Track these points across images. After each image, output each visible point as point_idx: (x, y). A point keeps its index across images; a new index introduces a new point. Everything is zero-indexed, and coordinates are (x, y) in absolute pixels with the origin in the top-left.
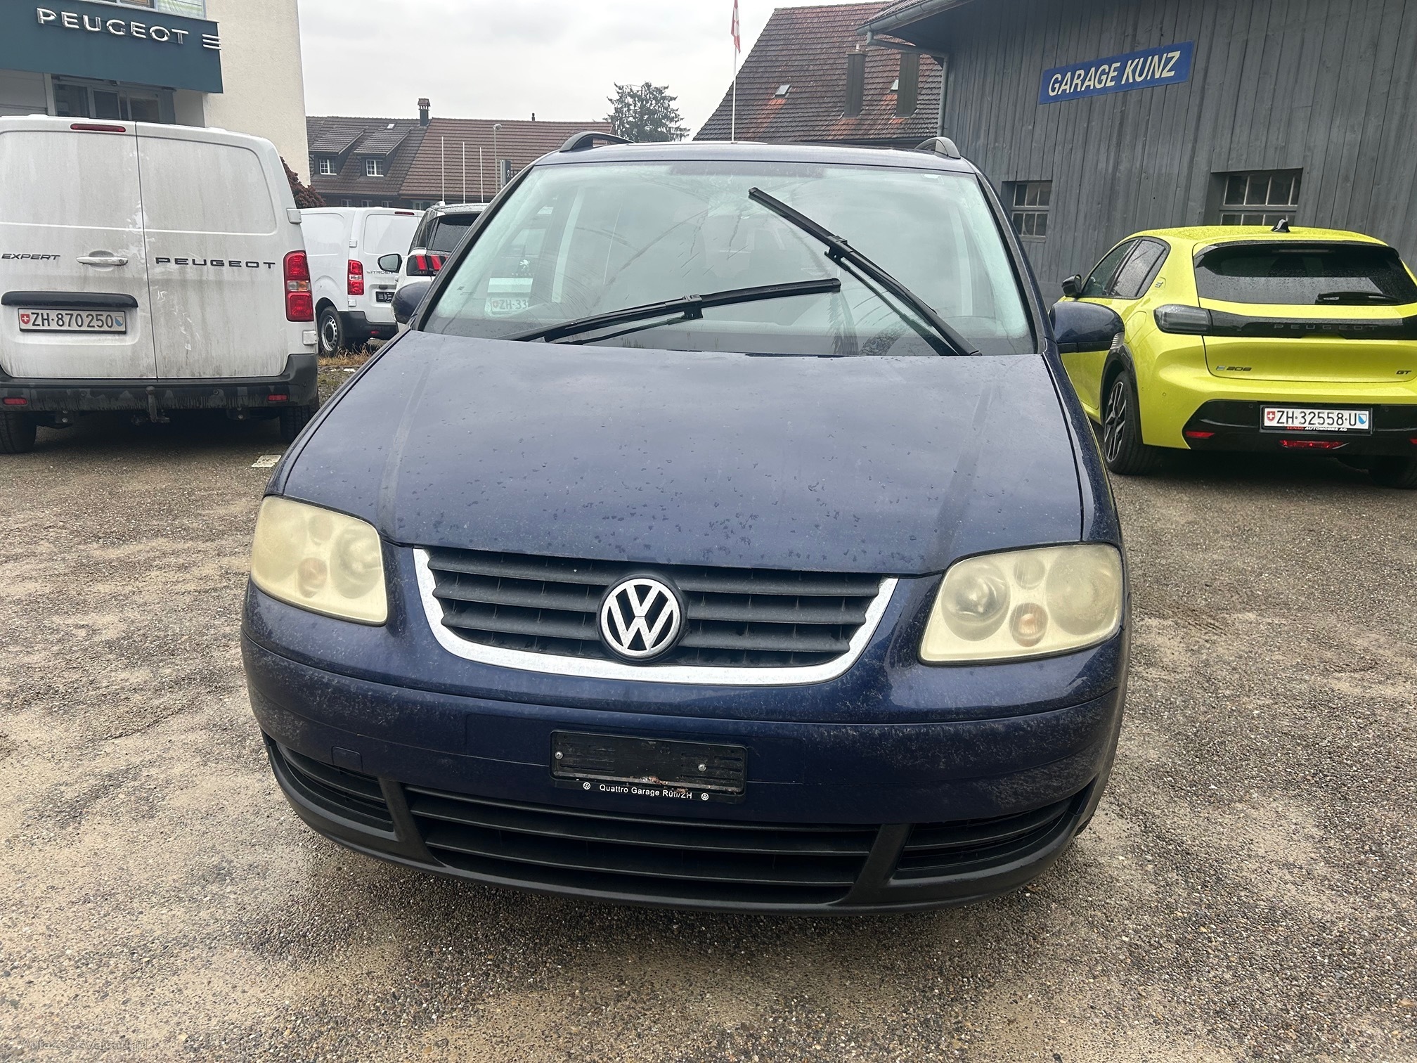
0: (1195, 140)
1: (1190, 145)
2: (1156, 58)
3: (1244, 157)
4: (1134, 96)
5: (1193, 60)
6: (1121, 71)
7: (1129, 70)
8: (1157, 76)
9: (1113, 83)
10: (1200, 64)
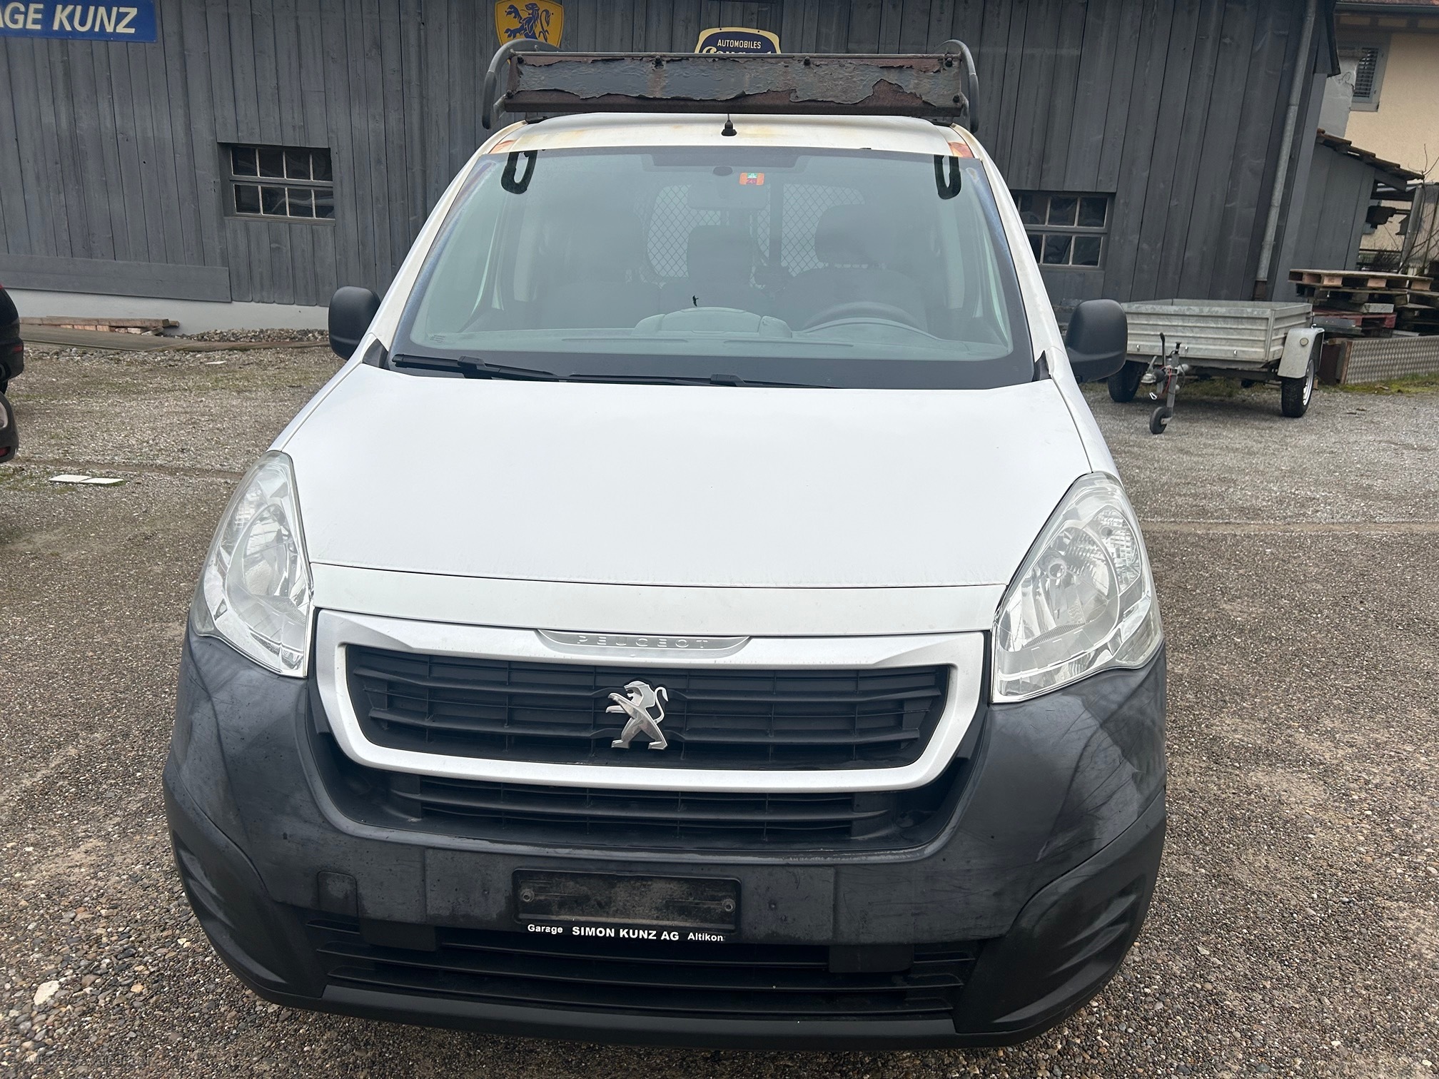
0: (187, 106)
1: (181, 112)
2: (102, 10)
3: (257, 130)
4: (78, 48)
5: (158, 22)
6: (49, 15)
7: (61, 15)
8: (109, 29)
9: (38, 27)
10: (170, 26)
